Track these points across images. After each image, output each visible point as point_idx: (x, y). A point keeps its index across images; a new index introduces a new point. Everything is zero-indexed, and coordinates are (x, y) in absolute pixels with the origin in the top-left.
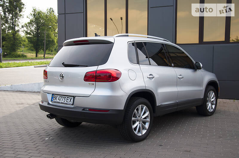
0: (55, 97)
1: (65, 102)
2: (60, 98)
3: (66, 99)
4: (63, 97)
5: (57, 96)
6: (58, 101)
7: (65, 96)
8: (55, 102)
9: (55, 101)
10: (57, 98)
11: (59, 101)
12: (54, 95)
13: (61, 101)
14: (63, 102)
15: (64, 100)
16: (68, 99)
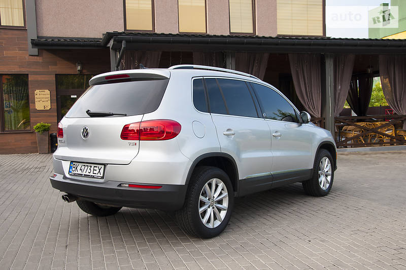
0: (74, 166)
1: (91, 174)
2: (83, 167)
3: (92, 169)
4: (88, 166)
5: (78, 164)
6: (80, 172)
7: (91, 165)
8: (75, 175)
9: (74, 172)
10: (79, 168)
11: (82, 173)
12: (74, 163)
13: (84, 173)
14: (87, 174)
15: (89, 170)
16: (95, 168)
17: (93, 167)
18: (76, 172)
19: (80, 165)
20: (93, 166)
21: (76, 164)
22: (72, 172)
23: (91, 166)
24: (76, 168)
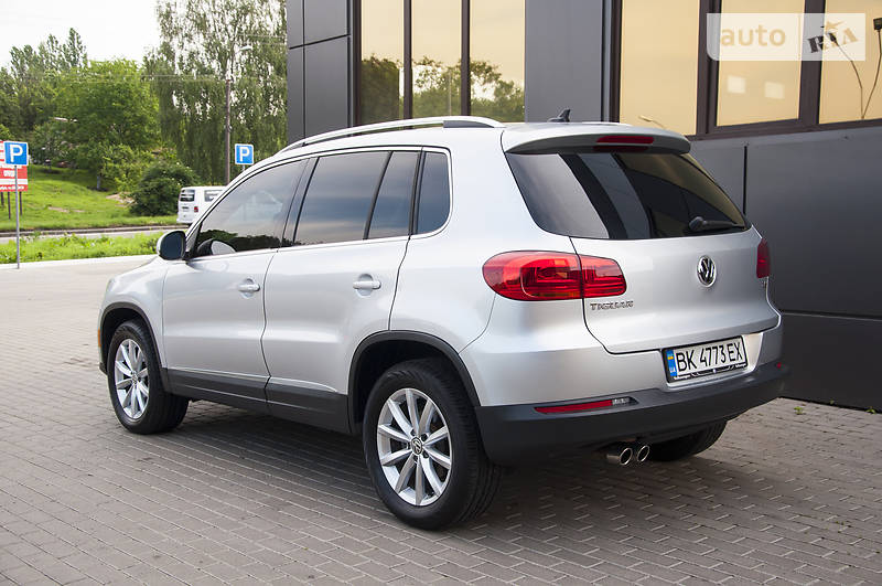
0: (681, 357)
1: (728, 363)
2: (706, 354)
3: (725, 351)
4: (716, 348)
5: (690, 350)
6: (702, 367)
7: (721, 343)
8: (692, 376)
10: (696, 359)
11: (708, 368)
12: (675, 352)
13: (713, 366)
14: (721, 365)
15: (721, 357)
16: (731, 348)
17: (725, 347)
18: (693, 370)
19: (698, 351)
20: (725, 344)
21: (683, 351)
22: (682, 373)
23: (722, 347)
24: (690, 361)
